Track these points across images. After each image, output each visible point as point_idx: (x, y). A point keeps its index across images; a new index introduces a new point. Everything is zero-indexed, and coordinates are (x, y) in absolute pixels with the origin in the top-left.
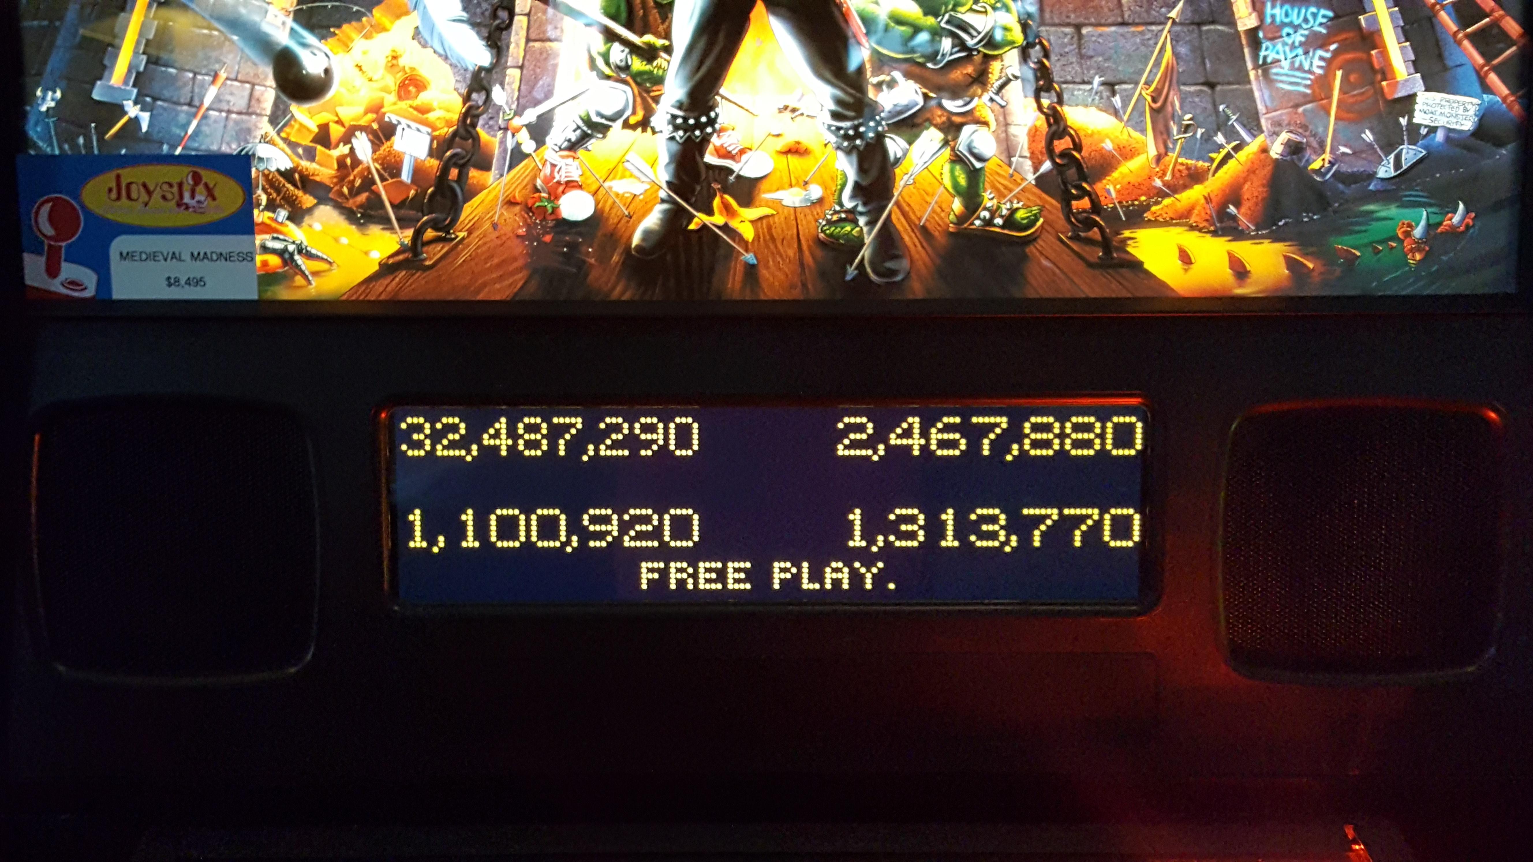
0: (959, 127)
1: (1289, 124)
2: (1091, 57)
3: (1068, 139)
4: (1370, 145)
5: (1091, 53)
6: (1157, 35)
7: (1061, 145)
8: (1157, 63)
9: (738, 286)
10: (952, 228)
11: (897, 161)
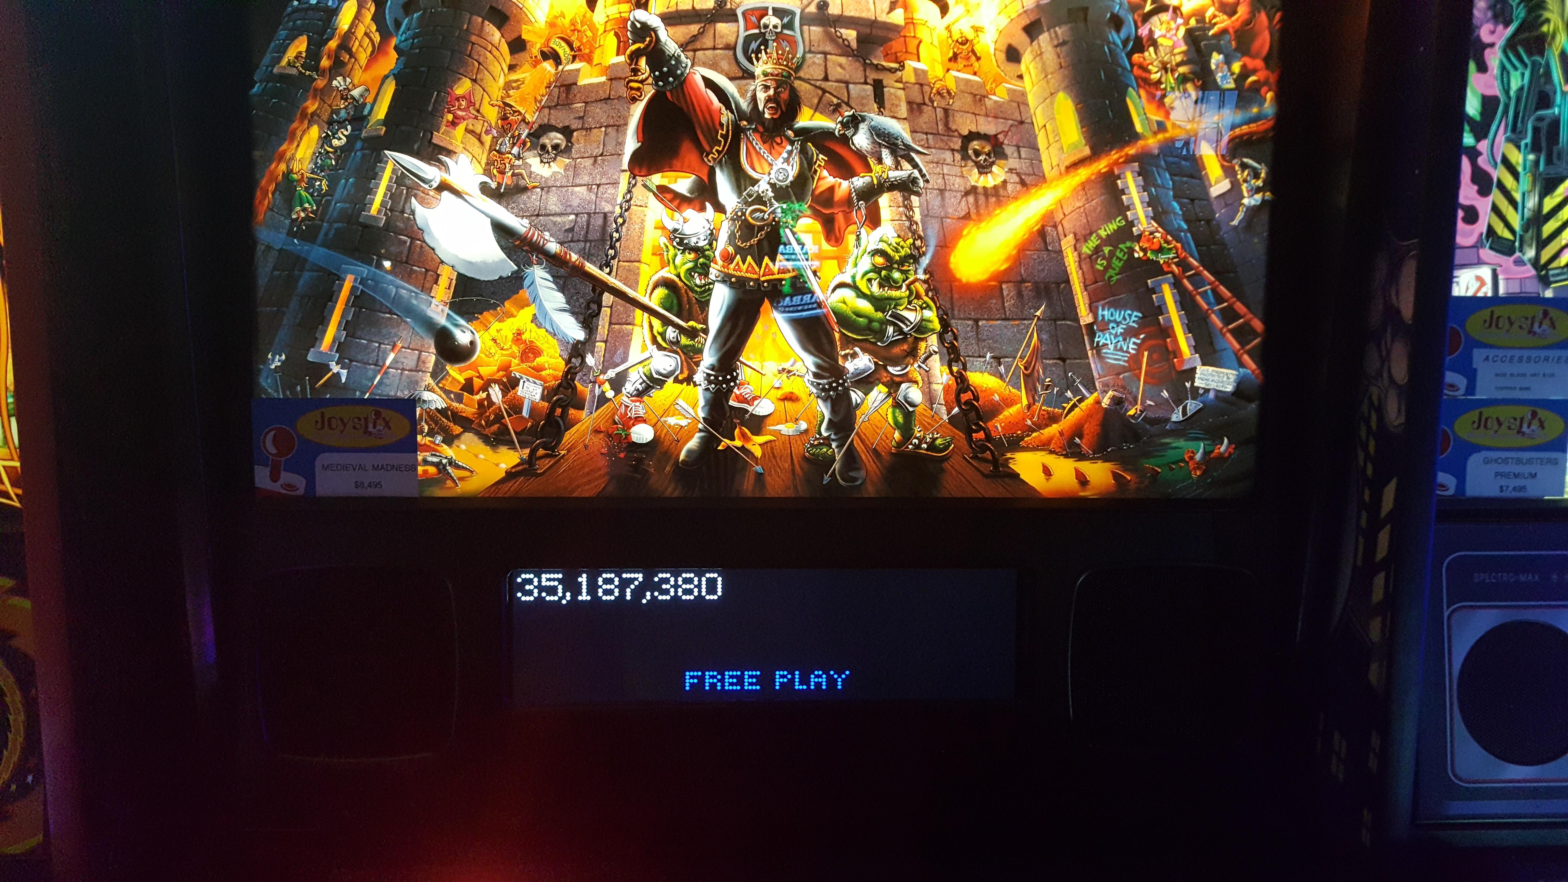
0: (899, 384)
1: (1114, 386)
2: (985, 340)
3: (969, 392)
4: (1167, 400)
5: (984, 337)
6: (1028, 327)
7: (966, 397)
8: (1028, 345)
9: (750, 488)
10: (893, 450)
11: (858, 406)
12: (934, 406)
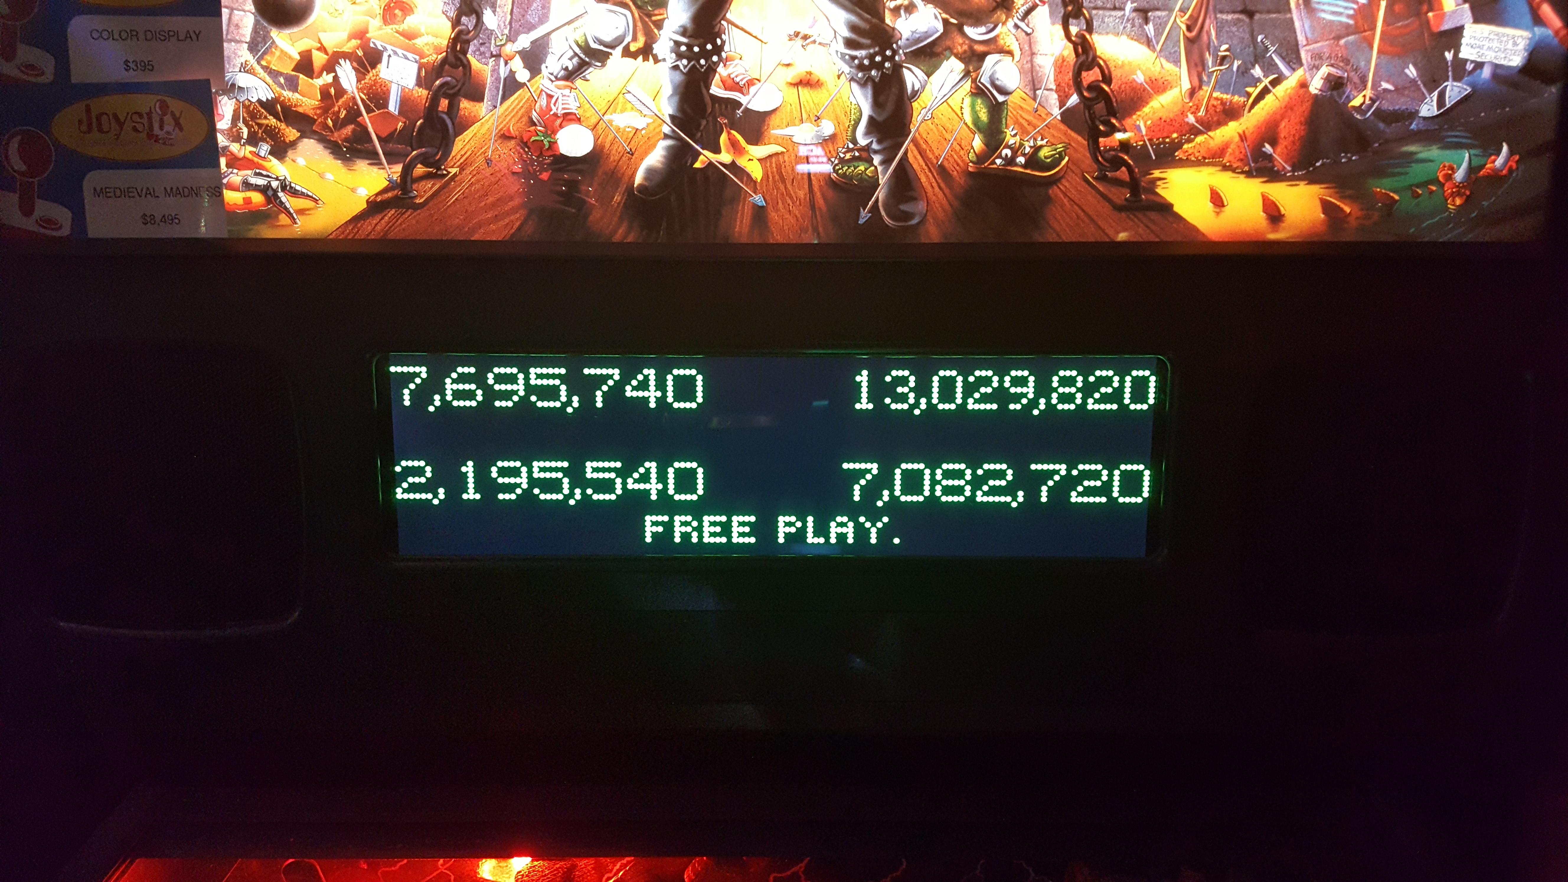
12: (1039, 92)
